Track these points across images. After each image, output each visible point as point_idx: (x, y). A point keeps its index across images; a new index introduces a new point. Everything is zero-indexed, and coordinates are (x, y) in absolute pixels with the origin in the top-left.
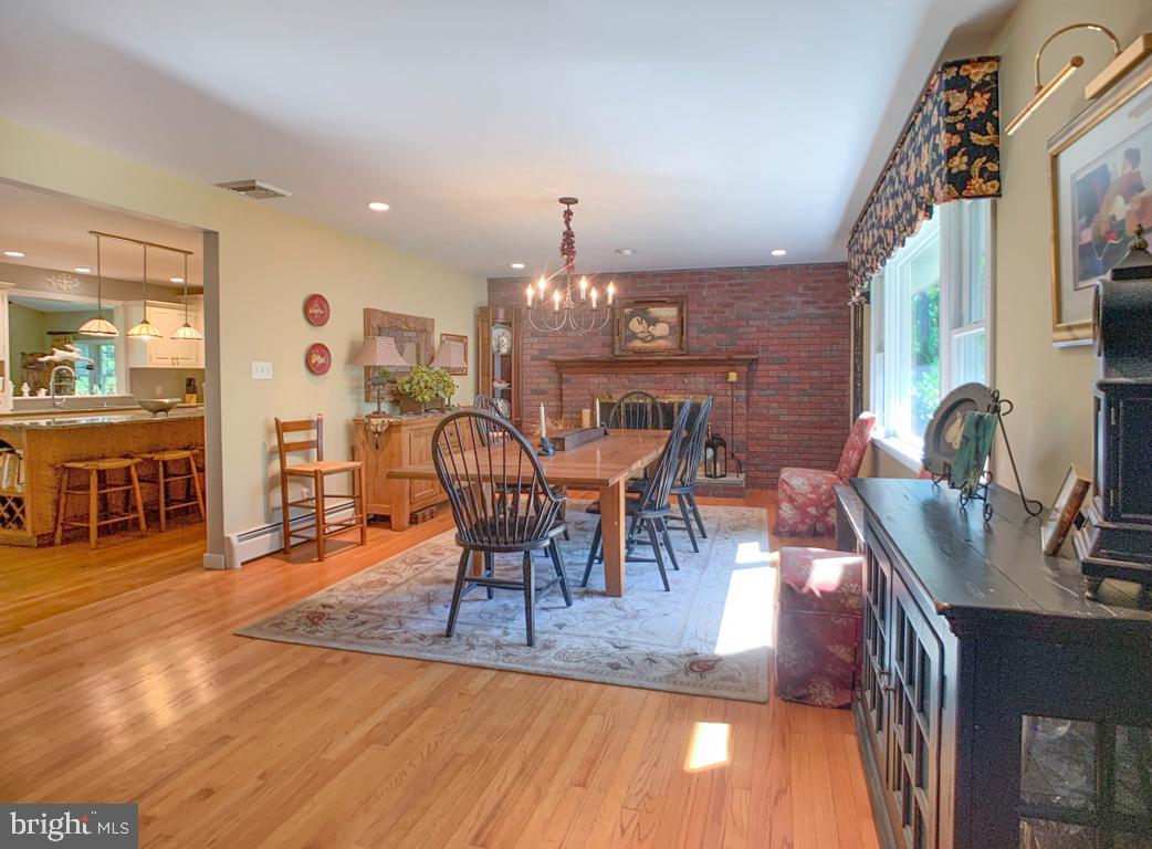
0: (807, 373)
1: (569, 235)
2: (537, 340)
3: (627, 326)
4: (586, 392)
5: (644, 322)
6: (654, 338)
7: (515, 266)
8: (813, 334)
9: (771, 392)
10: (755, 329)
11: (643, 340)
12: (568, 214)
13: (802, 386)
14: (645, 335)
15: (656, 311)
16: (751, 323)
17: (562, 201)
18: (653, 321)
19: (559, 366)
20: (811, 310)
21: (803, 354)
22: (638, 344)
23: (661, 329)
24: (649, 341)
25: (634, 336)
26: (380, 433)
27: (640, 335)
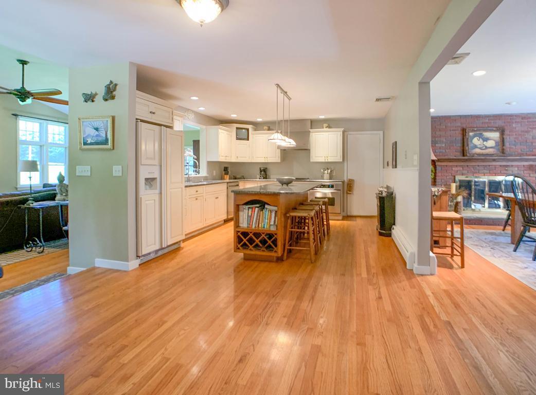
3: (471, 141)
4: (450, 174)
5: (481, 139)
6: (486, 148)
11: (481, 149)
14: (481, 146)
15: (487, 134)
18: (486, 139)
19: (434, 163)
22: (477, 151)
23: (491, 143)
24: (484, 149)
25: (476, 147)
26: (437, 196)
27: (479, 146)
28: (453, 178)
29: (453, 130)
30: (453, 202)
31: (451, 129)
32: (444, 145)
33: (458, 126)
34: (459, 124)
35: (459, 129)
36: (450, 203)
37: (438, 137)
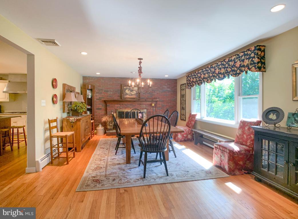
0: (168, 104)
1: (140, 68)
2: (98, 94)
3: (125, 91)
4: (114, 109)
5: (129, 90)
6: (132, 95)
7: (97, 73)
8: (169, 95)
9: (160, 109)
10: (156, 94)
12: (140, 63)
13: (167, 107)
14: (130, 94)
16: (155, 92)
17: (139, 59)
18: (132, 91)
19: (105, 102)
20: (169, 89)
21: (167, 100)
22: (128, 96)
23: (134, 93)
25: (127, 94)
26: (73, 122)
27: (128, 94)
28: (115, 110)
29: (116, 85)
30: (112, 123)
31: (116, 84)
32: (112, 93)
33: (119, 83)
34: (120, 82)
35: (120, 84)
36: (110, 125)
37: (108, 88)
